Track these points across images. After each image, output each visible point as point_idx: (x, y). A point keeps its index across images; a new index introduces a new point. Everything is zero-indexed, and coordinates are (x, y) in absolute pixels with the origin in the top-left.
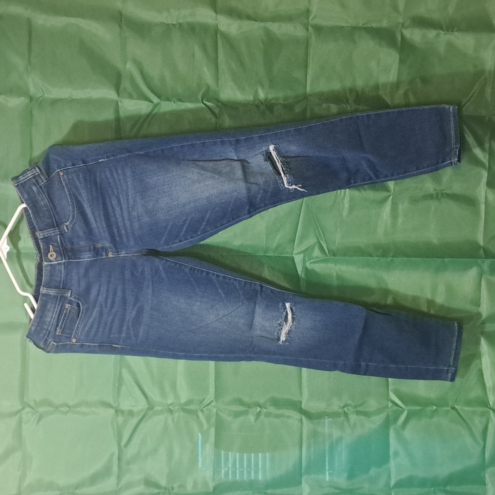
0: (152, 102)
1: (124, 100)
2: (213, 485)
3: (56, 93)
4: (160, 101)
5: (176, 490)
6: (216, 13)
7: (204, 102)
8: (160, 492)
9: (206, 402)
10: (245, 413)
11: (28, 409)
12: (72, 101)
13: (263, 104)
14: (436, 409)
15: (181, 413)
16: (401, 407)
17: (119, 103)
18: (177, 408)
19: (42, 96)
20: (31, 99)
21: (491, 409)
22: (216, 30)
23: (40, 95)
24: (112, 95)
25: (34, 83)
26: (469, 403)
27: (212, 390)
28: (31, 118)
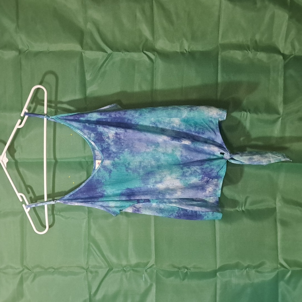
0: (107, 53)
1: (86, 52)
3: (38, 47)
4: (112, 52)
7: (144, 52)
9: (149, 265)
10: (177, 273)
11: (26, 270)
12: (49, 53)
13: (186, 51)
15: (132, 273)
16: (287, 268)
17: (83, 53)
18: (129, 269)
19: (27, 50)
20: (20, 52)
24: (76, 47)
27: (153, 257)
28: (21, 66)
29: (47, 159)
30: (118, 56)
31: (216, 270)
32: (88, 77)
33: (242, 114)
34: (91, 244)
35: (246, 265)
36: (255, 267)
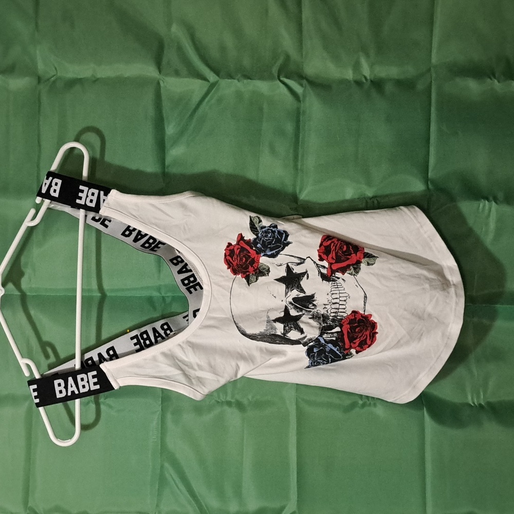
3: (73, 71)
7: (282, 79)
17: (161, 83)
19: (53, 76)
20: (39, 79)
24: (150, 71)
28: (39, 107)
29: (83, 290)
30: (229, 87)
32: (170, 130)
33: (481, 205)
34: (167, 465)
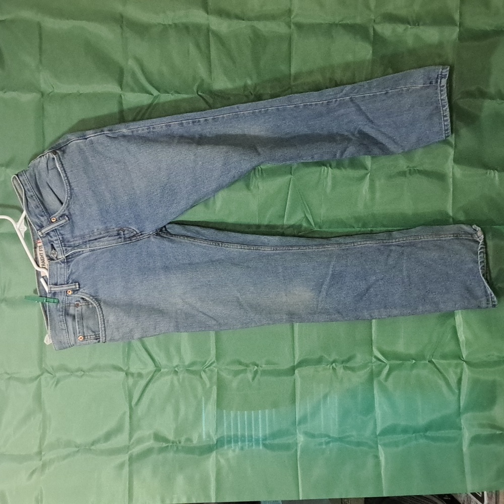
0: (152, 95)
1: (127, 94)
2: (216, 438)
4: (159, 93)
5: (182, 443)
6: (208, 14)
8: (168, 446)
9: (208, 363)
10: (244, 371)
11: (46, 375)
12: (79, 95)
13: (252, 94)
14: (415, 363)
15: (186, 375)
16: (384, 362)
18: (181, 369)
21: (464, 361)
22: (208, 29)
23: (51, 91)
25: (45, 80)
26: (444, 357)
27: (213, 352)
31: (294, 366)
35: (331, 360)
36: (343, 362)
